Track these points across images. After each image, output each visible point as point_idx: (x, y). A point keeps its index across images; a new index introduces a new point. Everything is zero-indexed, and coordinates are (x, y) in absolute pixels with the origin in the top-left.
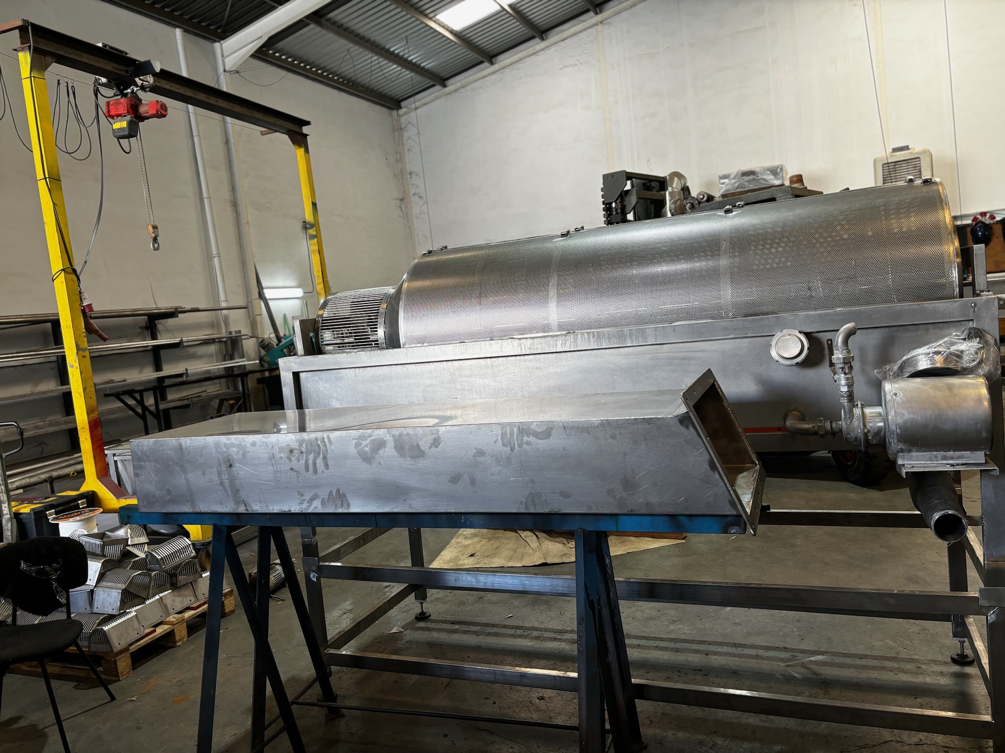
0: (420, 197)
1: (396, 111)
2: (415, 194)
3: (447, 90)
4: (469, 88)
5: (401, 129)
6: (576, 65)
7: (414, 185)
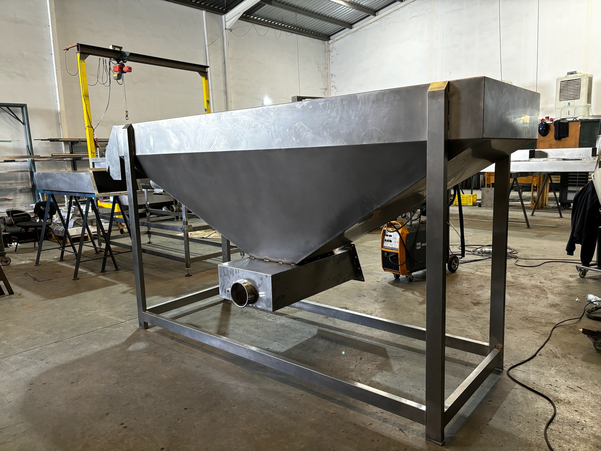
0: (335, 88)
1: (327, 41)
2: (333, 86)
3: (352, 30)
4: (363, 29)
5: (329, 51)
6: (418, 16)
7: (333, 81)
